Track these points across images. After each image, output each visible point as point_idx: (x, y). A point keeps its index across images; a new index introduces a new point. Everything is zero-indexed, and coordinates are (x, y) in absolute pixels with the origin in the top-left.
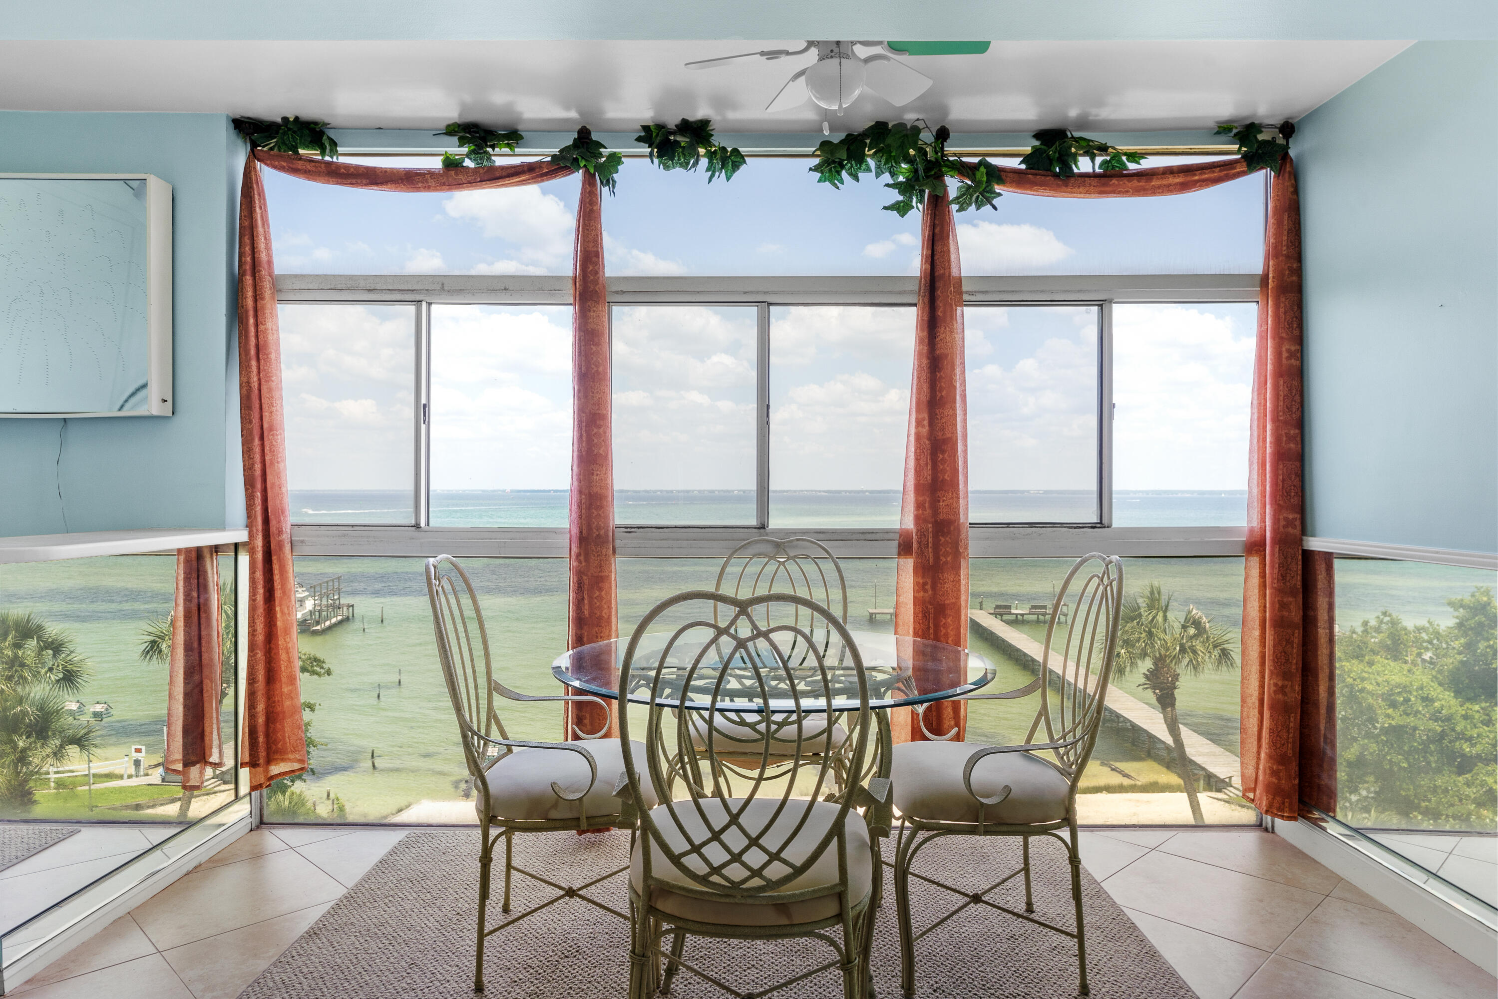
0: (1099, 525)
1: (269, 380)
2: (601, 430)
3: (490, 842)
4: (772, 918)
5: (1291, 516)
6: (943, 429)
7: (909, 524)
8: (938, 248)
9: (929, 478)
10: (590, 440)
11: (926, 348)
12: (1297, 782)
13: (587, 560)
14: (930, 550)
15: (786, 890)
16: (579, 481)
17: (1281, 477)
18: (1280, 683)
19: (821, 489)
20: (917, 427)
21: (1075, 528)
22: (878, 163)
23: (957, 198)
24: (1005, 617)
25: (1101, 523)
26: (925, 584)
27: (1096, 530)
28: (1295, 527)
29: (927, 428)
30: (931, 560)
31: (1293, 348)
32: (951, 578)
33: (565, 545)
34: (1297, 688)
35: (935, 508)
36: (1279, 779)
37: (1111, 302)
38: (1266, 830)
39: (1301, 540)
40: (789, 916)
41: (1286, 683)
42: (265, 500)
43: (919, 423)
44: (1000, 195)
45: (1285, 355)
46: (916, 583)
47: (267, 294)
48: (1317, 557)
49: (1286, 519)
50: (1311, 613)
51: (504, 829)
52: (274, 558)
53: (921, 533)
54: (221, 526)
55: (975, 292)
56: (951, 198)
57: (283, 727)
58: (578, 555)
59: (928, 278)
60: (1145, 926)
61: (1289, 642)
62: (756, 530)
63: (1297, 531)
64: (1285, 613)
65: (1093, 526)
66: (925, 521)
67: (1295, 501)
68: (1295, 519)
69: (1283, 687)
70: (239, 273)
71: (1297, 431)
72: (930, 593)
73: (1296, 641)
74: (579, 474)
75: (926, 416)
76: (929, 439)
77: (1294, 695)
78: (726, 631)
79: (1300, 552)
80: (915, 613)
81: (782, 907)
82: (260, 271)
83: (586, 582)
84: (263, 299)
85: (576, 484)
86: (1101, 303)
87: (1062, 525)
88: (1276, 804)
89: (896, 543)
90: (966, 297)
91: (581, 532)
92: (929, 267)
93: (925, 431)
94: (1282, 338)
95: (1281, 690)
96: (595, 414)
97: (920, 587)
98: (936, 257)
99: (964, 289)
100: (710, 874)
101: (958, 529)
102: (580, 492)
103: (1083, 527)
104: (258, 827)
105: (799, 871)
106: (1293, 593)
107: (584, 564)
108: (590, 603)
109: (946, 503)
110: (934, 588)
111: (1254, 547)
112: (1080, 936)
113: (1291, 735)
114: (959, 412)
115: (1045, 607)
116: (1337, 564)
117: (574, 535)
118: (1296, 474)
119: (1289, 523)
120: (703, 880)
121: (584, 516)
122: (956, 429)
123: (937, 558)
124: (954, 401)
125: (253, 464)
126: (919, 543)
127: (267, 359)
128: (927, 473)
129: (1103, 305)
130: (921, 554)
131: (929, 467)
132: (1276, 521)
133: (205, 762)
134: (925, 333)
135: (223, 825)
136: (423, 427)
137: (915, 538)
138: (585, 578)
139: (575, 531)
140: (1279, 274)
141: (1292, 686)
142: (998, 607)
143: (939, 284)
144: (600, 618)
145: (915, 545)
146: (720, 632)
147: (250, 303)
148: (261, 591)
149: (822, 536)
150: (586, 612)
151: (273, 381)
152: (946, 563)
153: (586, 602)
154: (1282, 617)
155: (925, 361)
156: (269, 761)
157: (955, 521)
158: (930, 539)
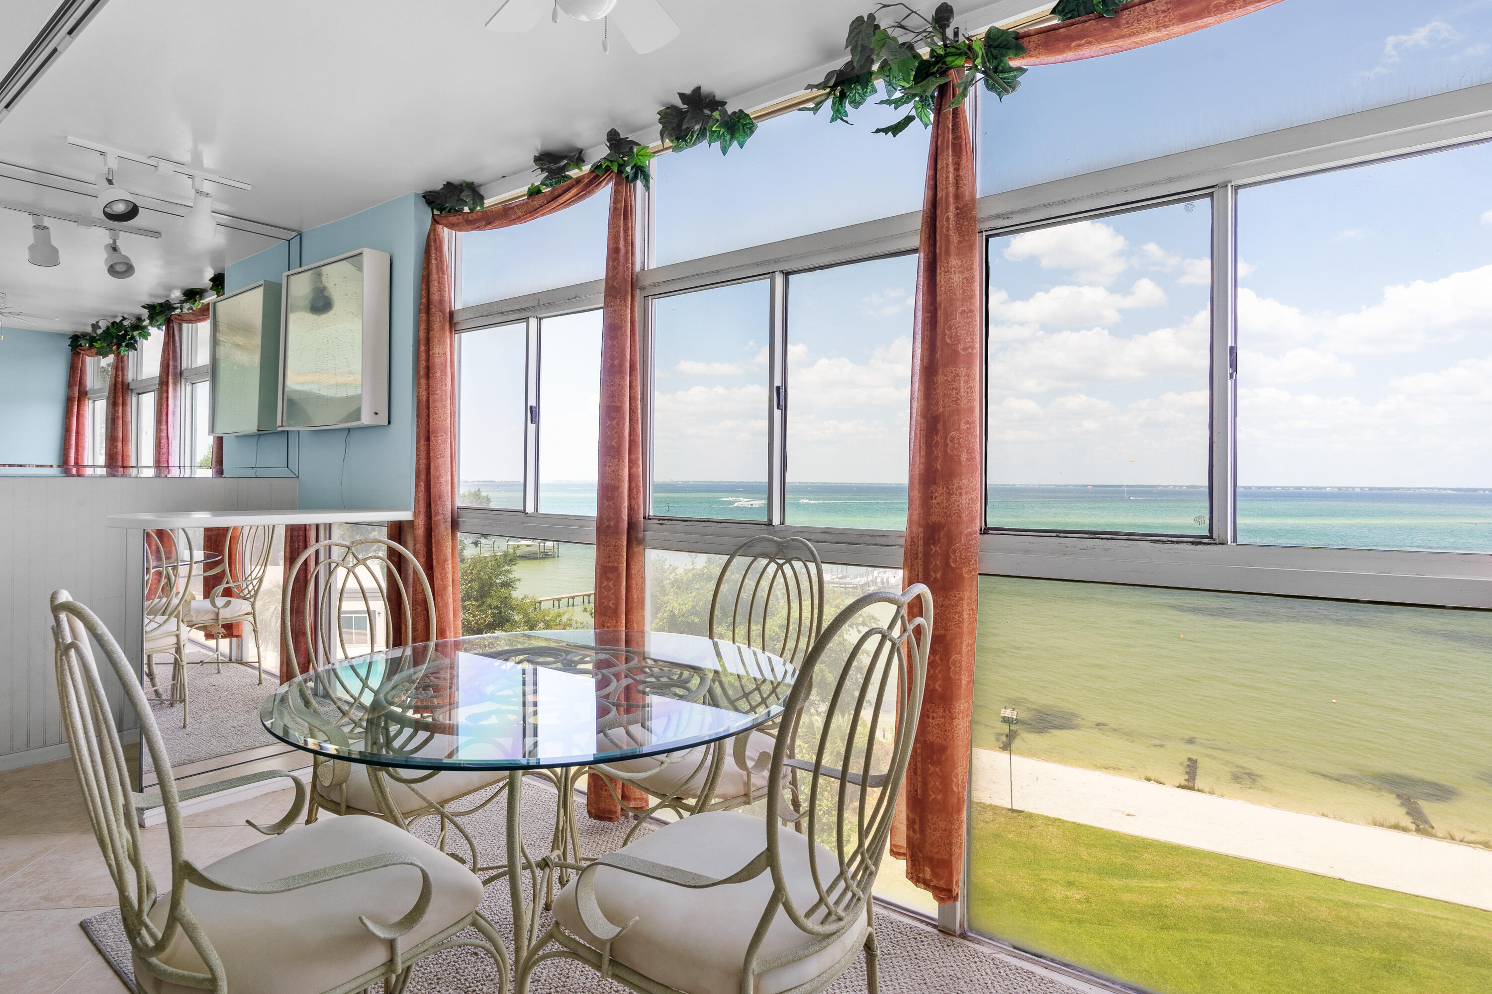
0: (1207, 541)
10: (605, 432)
11: (923, 298)
14: (920, 562)
21: (1164, 542)
22: (887, 79)
25: (1211, 537)
27: (1200, 547)
29: (922, 402)
42: (429, 488)
44: (1021, 70)
52: (432, 534)
53: (911, 539)
55: (1011, 213)
65: (1196, 541)
66: (916, 523)
75: (920, 386)
76: (924, 416)
84: (433, 330)
86: (1210, 190)
87: (1143, 537)
93: (919, 406)
96: (610, 406)
103: (1178, 542)
109: (938, 501)
123: (927, 572)
128: (920, 461)
131: (923, 453)
136: (530, 426)
143: (938, 212)
147: (422, 334)
151: (437, 394)
152: (936, 580)
157: (945, 525)
158: (920, 549)
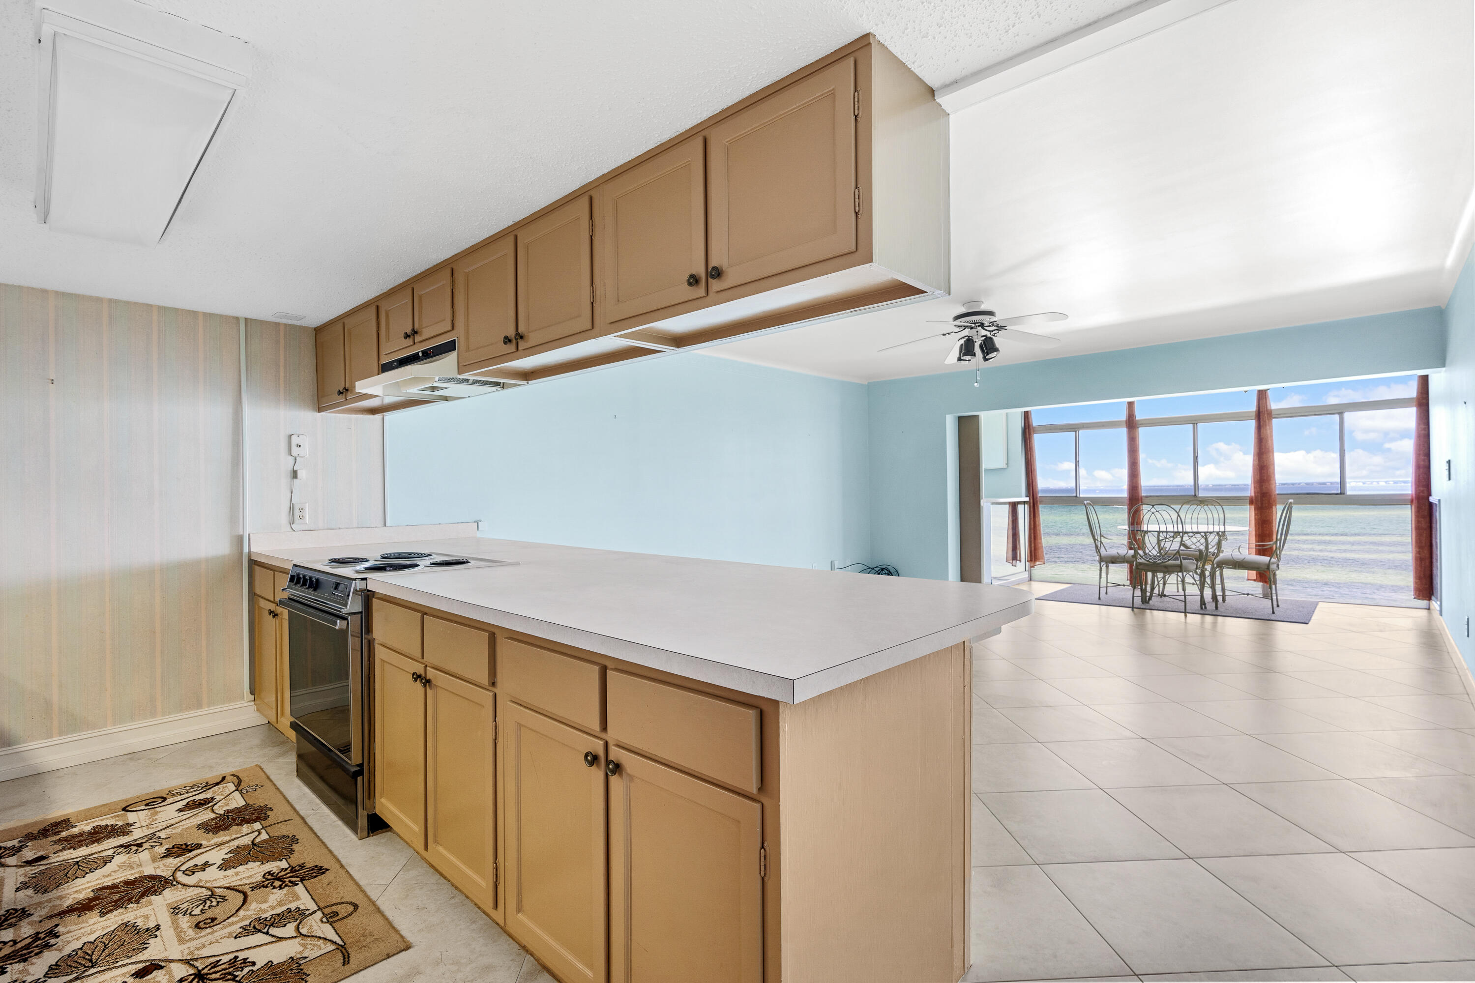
0: (1340, 494)
1: (1033, 456)
2: (1137, 467)
5: (1422, 490)
6: (1263, 462)
7: (1253, 494)
8: (1262, 402)
10: (1133, 470)
11: (1257, 435)
13: (1133, 506)
14: (1260, 502)
16: (1130, 482)
17: (1418, 475)
18: (1418, 550)
20: (1255, 462)
25: (1342, 493)
26: (1258, 513)
28: (1424, 493)
30: (1260, 506)
32: (1268, 511)
33: (1126, 501)
35: (1262, 489)
37: (1345, 413)
38: (1430, 610)
39: (1427, 498)
41: (1420, 550)
42: (1033, 488)
43: (1255, 460)
45: (1420, 430)
46: (1255, 514)
49: (1419, 492)
52: (1035, 505)
53: (1256, 497)
54: (1021, 497)
55: (1279, 414)
57: (1038, 551)
58: (1130, 504)
59: (1258, 411)
61: (1421, 535)
62: (1193, 496)
63: (1425, 495)
65: (1338, 494)
66: (1258, 493)
67: (1424, 484)
68: (1424, 491)
70: (1025, 428)
72: (1260, 516)
79: (1426, 502)
80: (1255, 523)
82: (1030, 428)
83: (1132, 512)
84: (1032, 434)
89: (1248, 501)
90: (1273, 416)
91: (1131, 498)
92: (1258, 408)
96: (1134, 462)
98: (1261, 405)
101: (1271, 495)
104: (1030, 580)
107: (1131, 507)
109: (1267, 487)
110: (1262, 514)
111: (1409, 501)
114: (1271, 456)
119: (1421, 492)
121: (1131, 494)
122: (1269, 462)
123: (1262, 504)
124: (1268, 453)
125: (1030, 480)
126: (1256, 500)
127: (1033, 451)
128: (1258, 477)
129: (1341, 414)
130: (1257, 504)
131: (1259, 475)
132: (1416, 491)
133: (1017, 560)
134: (1257, 430)
136: (1078, 467)
137: (1254, 498)
139: (1129, 497)
140: (1418, 398)
145: (1254, 500)
147: (1028, 436)
148: (1032, 514)
149: (1218, 498)
150: (1133, 521)
152: (1266, 506)
154: (1419, 526)
156: (1036, 561)
157: (1268, 493)
158: (1260, 499)
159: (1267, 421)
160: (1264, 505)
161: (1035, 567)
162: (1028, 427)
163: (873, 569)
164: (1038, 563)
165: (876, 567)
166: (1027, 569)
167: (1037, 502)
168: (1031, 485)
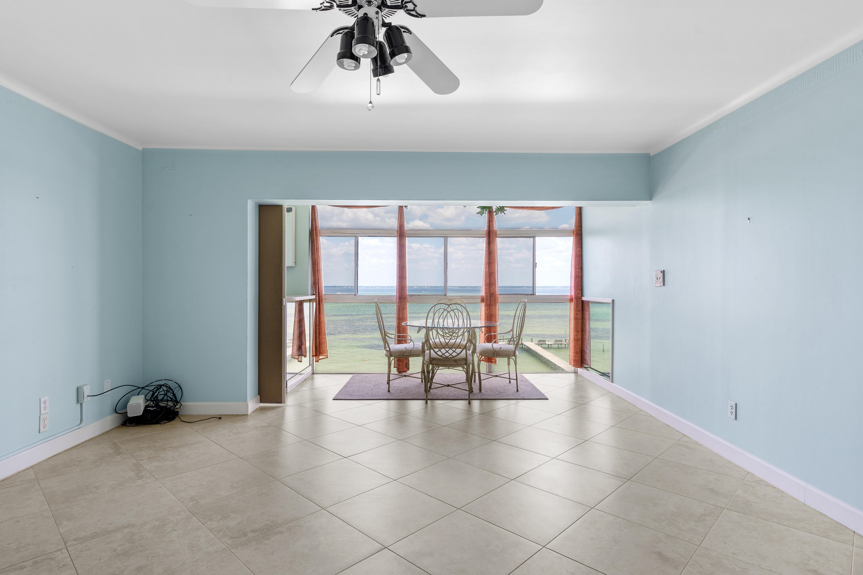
1: (319, 257)
2: (404, 270)
3: (391, 361)
4: (454, 363)
5: (579, 292)
6: (492, 270)
7: (484, 294)
8: (491, 223)
9: (488, 282)
10: (402, 273)
11: (487, 249)
12: (580, 358)
13: (401, 303)
14: (489, 301)
15: (456, 358)
16: (399, 283)
17: (576, 282)
18: (576, 334)
19: (457, 286)
20: (485, 269)
23: (495, 211)
24: (543, 346)
25: (533, 294)
26: (487, 309)
28: (579, 295)
29: (488, 269)
30: (489, 303)
31: (579, 249)
32: (494, 307)
33: (395, 299)
34: (580, 335)
35: (490, 290)
36: (576, 358)
37: (535, 237)
38: (576, 373)
39: (581, 298)
40: (457, 363)
41: (577, 333)
42: (319, 288)
43: (486, 268)
45: (578, 251)
46: (485, 309)
47: (318, 235)
48: (585, 302)
49: (577, 293)
50: (584, 316)
51: (394, 358)
52: (321, 303)
53: (486, 296)
54: (307, 295)
55: (500, 234)
56: (494, 211)
57: (322, 347)
58: (399, 302)
59: (488, 231)
60: (534, 385)
61: (578, 323)
62: (444, 296)
63: (580, 296)
64: (577, 316)
66: (487, 293)
67: (580, 288)
68: (580, 293)
69: (577, 334)
70: (311, 230)
71: (580, 270)
72: (489, 311)
73: (580, 323)
74: (399, 281)
75: (488, 266)
76: (488, 272)
77: (580, 337)
78: (446, 310)
79: (581, 301)
80: (485, 317)
81: (455, 361)
82: (317, 229)
83: (401, 309)
84: (318, 236)
85: (398, 284)
87: (523, 294)
88: (575, 364)
89: (480, 299)
90: (498, 235)
91: (399, 296)
92: (488, 228)
93: (487, 270)
94: (577, 247)
95: (576, 335)
96: (403, 266)
97: (486, 310)
98: (490, 226)
99: (497, 234)
100: (442, 355)
101: (496, 295)
102: (399, 286)
103: (528, 295)
104: (313, 374)
105: (458, 354)
106: (579, 311)
107: (400, 304)
108: (402, 314)
109: (493, 288)
110: (489, 310)
111: (571, 300)
112: (517, 380)
113: (578, 347)
114: (496, 265)
115: (561, 341)
116: (590, 304)
117: (397, 297)
118: (580, 281)
119: (578, 294)
120: (441, 356)
121: (400, 292)
122: (495, 270)
123: (490, 303)
124: (495, 263)
125: (316, 279)
126: (486, 299)
127: (319, 252)
128: (488, 281)
129: (533, 237)
130: (486, 302)
131: (488, 279)
132: (575, 293)
133: (302, 355)
134: (487, 245)
135: (305, 374)
137: (485, 297)
138: (400, 308)
139: (398, 296)
140: (577, 230)
141: (579, 334)
142: (540, 341)
143: (491, 233)
144: (404, 318)
145: (485, 299)
146: (445, 310)
147: (314, 237)
148: (318, 311)
149: (461, 297)
150: (401, 316)
152: (493, 304)
153: (401, 314)
154: (576, 317)
155: (487, 252)
156: (319, 355)
157: (495, 293)
158: (489, 298)
159: (495, 239)
160: (492, 303)
161: (319, 361)
162: (315, 229)
163: (143, 388)
164: (321, 357)
165: (147, 386)
166: (311, 364)
167: (322, 299)
168: (317, 284)
